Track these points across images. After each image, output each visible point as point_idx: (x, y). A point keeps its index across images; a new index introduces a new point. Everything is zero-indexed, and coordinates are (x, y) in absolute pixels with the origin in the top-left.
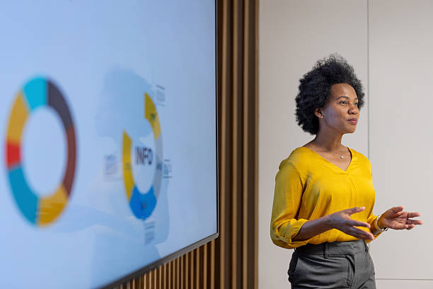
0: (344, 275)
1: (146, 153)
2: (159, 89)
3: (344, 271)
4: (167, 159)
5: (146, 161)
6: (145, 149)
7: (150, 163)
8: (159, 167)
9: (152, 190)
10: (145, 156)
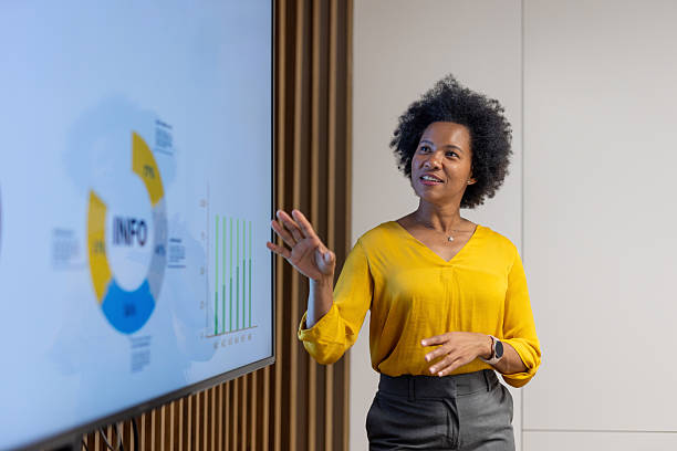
0: (441, 430)
1: (135, 227)
2: (160, 127)
3: (441, 424)
4: (175, 237)
5: (135, 238)
6: (134, 222)
7: (142, 243)
8: (159, 250)
9: (145, 286)
10: (133, 233)
